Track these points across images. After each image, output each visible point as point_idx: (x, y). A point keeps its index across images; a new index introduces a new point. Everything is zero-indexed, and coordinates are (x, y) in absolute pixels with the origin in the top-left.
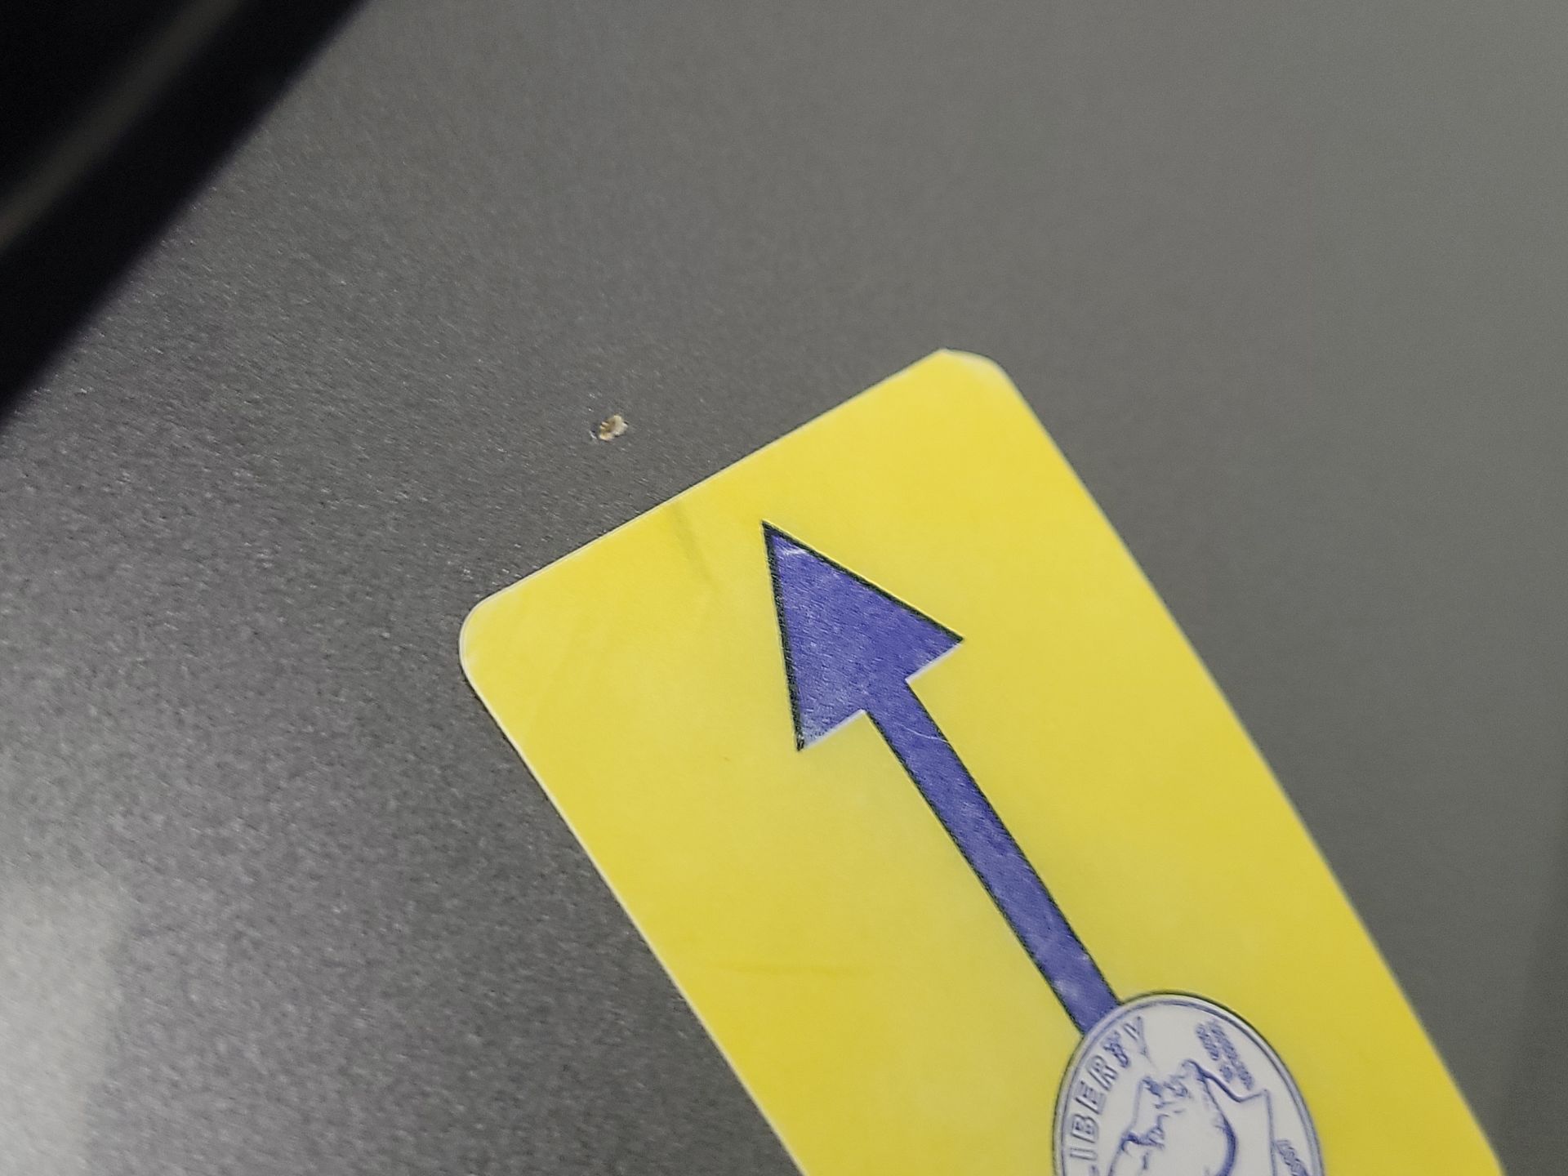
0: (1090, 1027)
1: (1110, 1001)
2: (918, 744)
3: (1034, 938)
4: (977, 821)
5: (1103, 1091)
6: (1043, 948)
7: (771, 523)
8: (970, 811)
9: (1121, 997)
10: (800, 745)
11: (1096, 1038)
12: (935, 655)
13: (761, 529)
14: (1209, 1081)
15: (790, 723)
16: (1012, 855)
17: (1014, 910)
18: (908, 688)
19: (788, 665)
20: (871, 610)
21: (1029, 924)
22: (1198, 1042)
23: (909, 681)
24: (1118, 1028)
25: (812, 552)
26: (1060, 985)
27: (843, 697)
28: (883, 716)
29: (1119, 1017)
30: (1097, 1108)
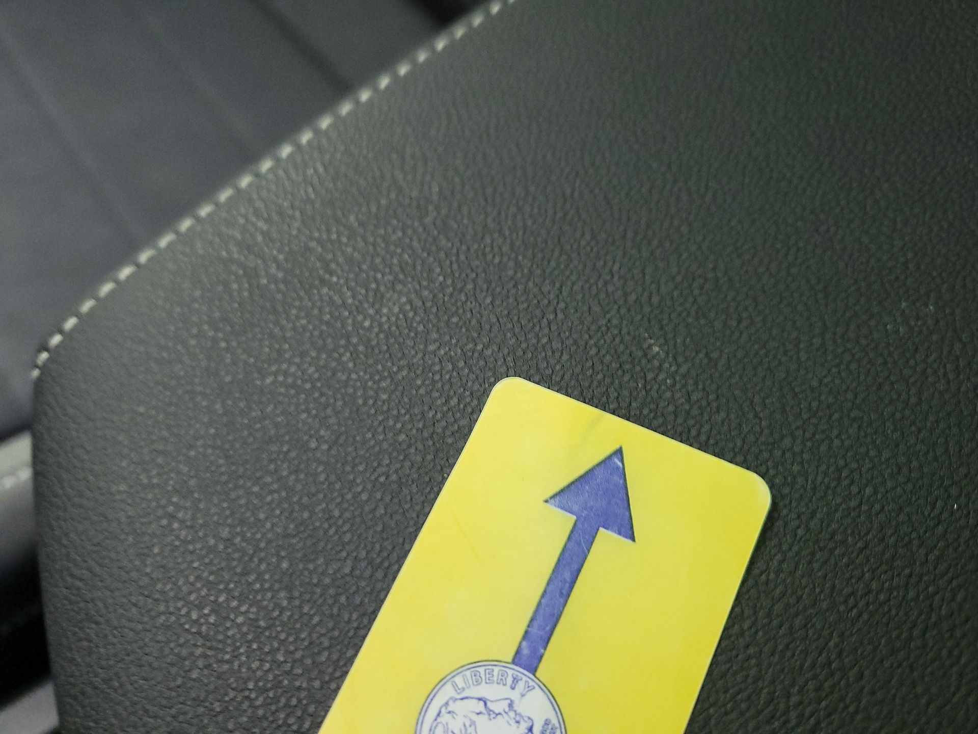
0: (516, 665)
1: (533, 670)
2: (579, 544)
3: (536, 624)
4: (565, 580)
5: (496, 682)
6: (534, 630)
7: (623, 449)
8: (567, 576)
9: (538, 674)
10: (546, 501)
11: (513, 669)
12: (620, 534)
13: (618, 447)
15: (552, 494)
16: (562, 601)
17: (541, 612)
18: (598, 530)
19: (573, 482)
20: (618, 501)
21: (540, 620)
22: (542, 723)
23: (601, 529)
24: (525, 678)
25: (624, 469)
26: (524, 644)
27: (575, 508)
28: (579, 525)
29: (529, 678)
30: (488, 681)
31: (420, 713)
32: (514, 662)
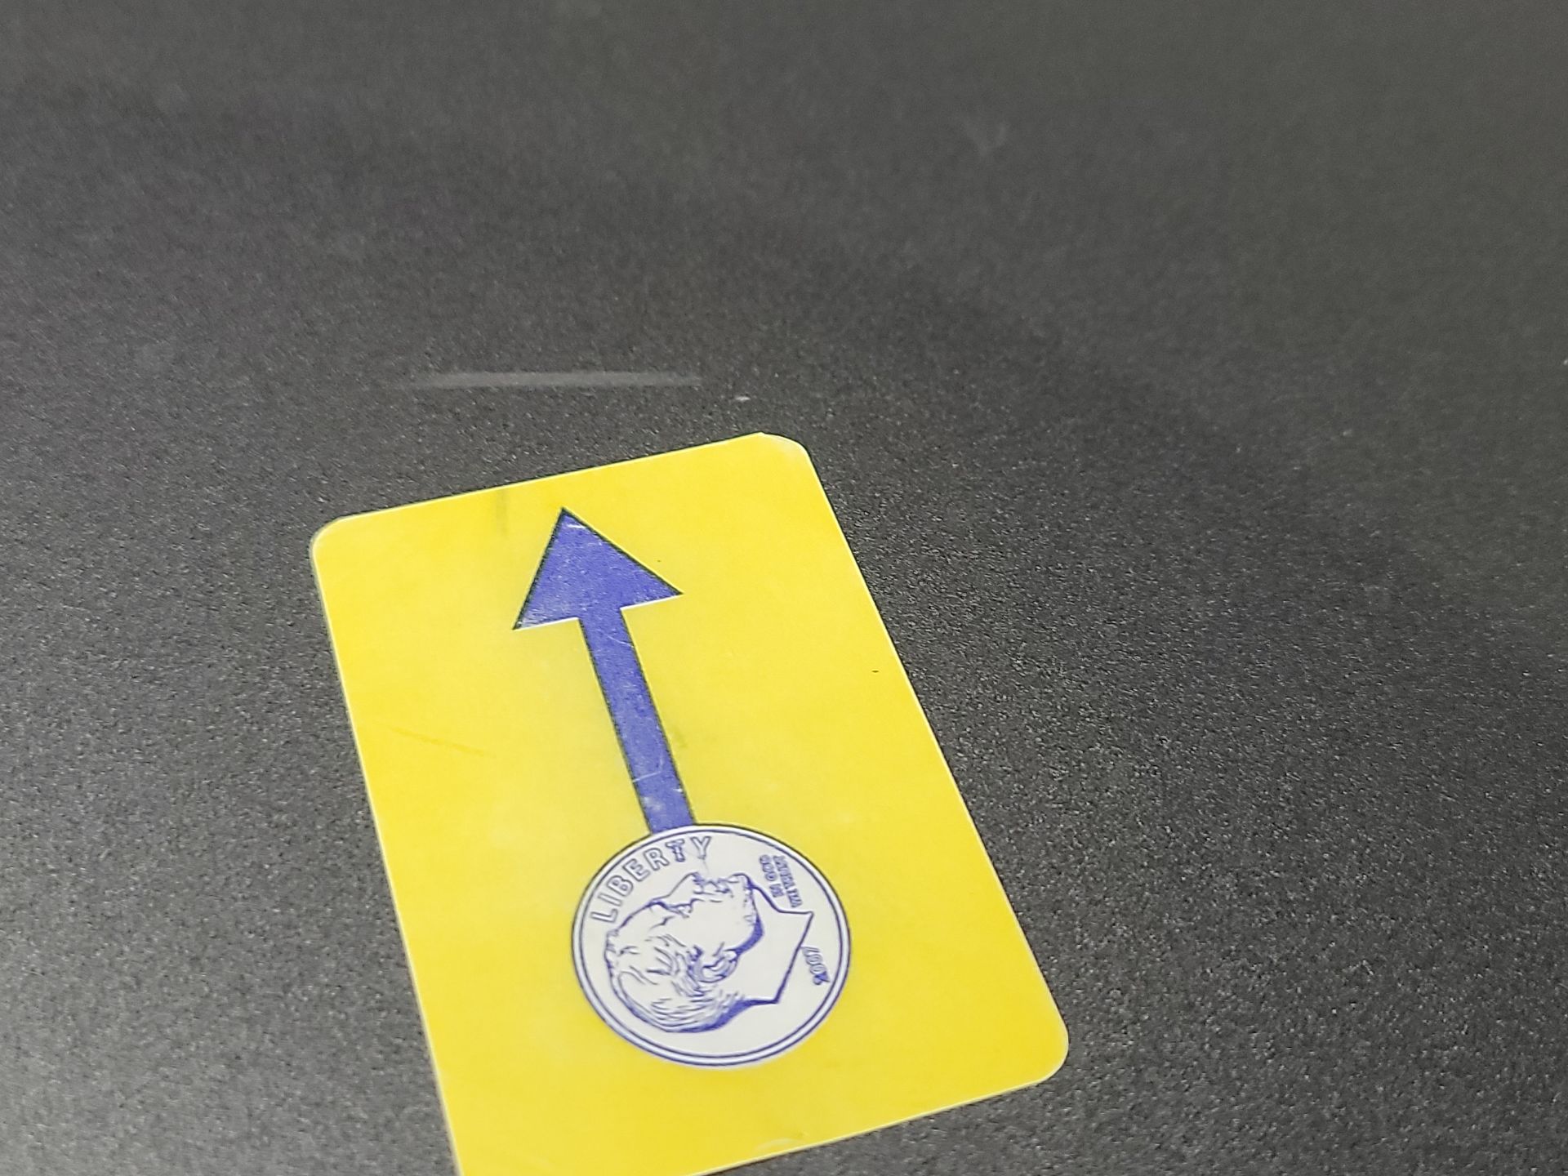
0: (660, 831)
1: (690, 820)
5: (650, 869)
7: (568, 509)
9: (699, 820)
10: (516, 627)
11: (661, 839)
13: (559, 511)
14: (756, 892)
15: (517, 614)
18: (619, 612)
19: (534, 584)
22: (760, 866)
23: (622, 609)
24: (686, 837)
27: (566, 608)
28: (591, 624)
29: (691, 832)
30: (639, 877)
31: (582, 986)
32: (653, 831)
